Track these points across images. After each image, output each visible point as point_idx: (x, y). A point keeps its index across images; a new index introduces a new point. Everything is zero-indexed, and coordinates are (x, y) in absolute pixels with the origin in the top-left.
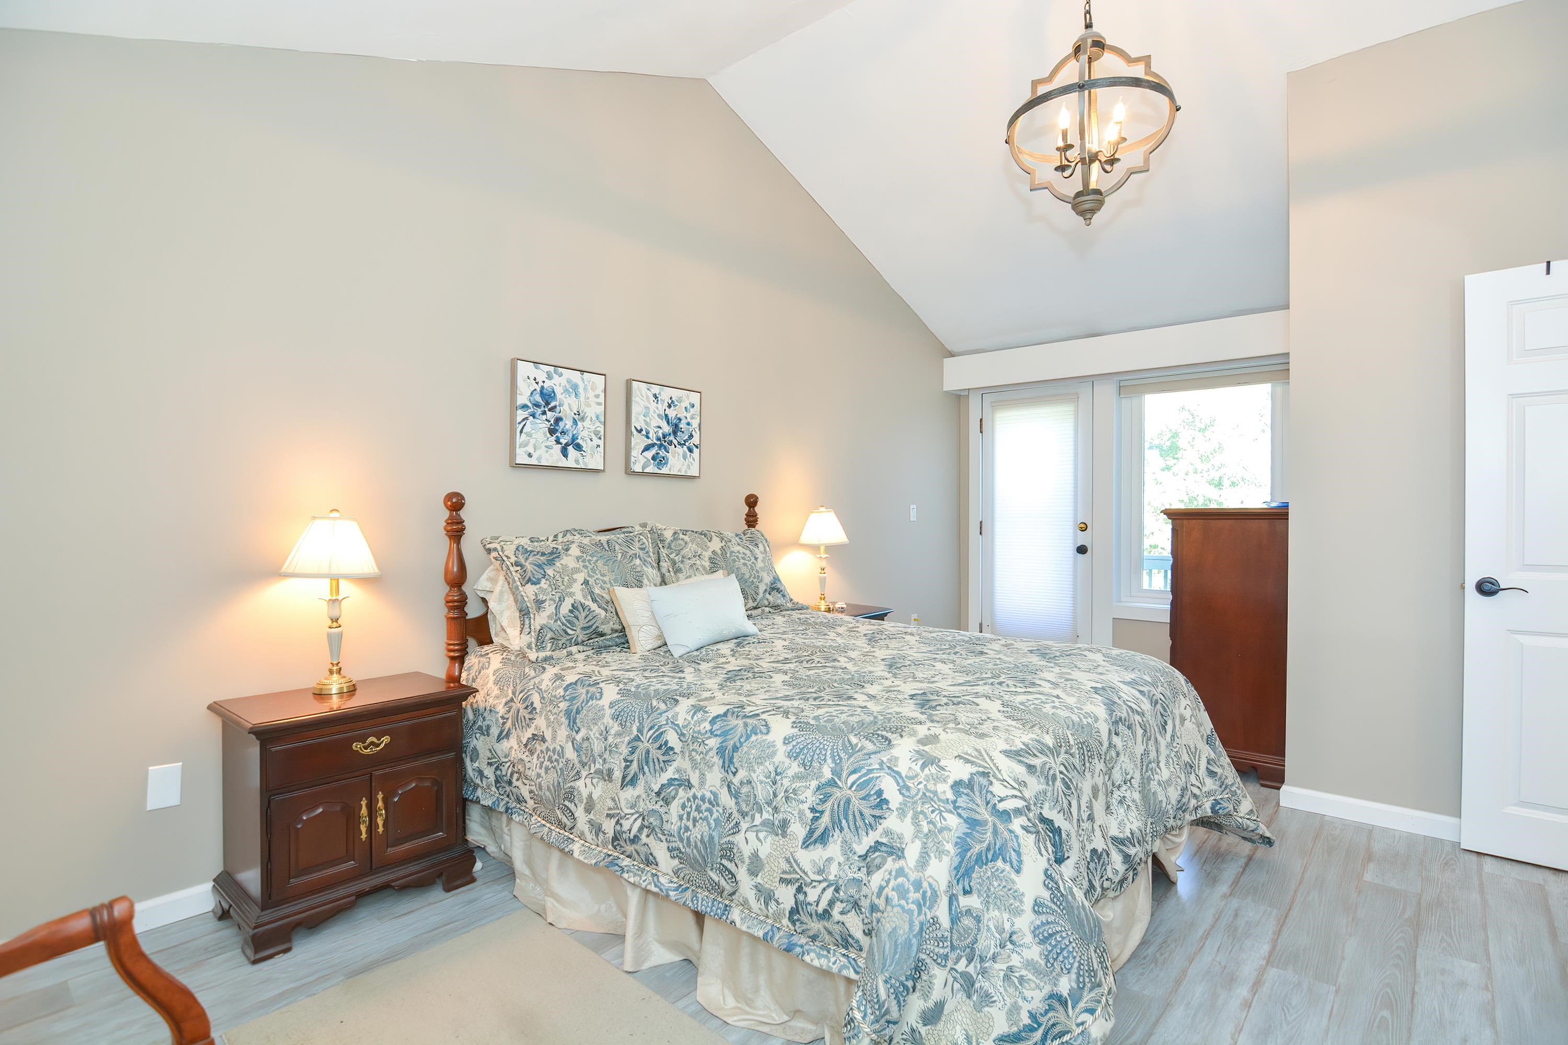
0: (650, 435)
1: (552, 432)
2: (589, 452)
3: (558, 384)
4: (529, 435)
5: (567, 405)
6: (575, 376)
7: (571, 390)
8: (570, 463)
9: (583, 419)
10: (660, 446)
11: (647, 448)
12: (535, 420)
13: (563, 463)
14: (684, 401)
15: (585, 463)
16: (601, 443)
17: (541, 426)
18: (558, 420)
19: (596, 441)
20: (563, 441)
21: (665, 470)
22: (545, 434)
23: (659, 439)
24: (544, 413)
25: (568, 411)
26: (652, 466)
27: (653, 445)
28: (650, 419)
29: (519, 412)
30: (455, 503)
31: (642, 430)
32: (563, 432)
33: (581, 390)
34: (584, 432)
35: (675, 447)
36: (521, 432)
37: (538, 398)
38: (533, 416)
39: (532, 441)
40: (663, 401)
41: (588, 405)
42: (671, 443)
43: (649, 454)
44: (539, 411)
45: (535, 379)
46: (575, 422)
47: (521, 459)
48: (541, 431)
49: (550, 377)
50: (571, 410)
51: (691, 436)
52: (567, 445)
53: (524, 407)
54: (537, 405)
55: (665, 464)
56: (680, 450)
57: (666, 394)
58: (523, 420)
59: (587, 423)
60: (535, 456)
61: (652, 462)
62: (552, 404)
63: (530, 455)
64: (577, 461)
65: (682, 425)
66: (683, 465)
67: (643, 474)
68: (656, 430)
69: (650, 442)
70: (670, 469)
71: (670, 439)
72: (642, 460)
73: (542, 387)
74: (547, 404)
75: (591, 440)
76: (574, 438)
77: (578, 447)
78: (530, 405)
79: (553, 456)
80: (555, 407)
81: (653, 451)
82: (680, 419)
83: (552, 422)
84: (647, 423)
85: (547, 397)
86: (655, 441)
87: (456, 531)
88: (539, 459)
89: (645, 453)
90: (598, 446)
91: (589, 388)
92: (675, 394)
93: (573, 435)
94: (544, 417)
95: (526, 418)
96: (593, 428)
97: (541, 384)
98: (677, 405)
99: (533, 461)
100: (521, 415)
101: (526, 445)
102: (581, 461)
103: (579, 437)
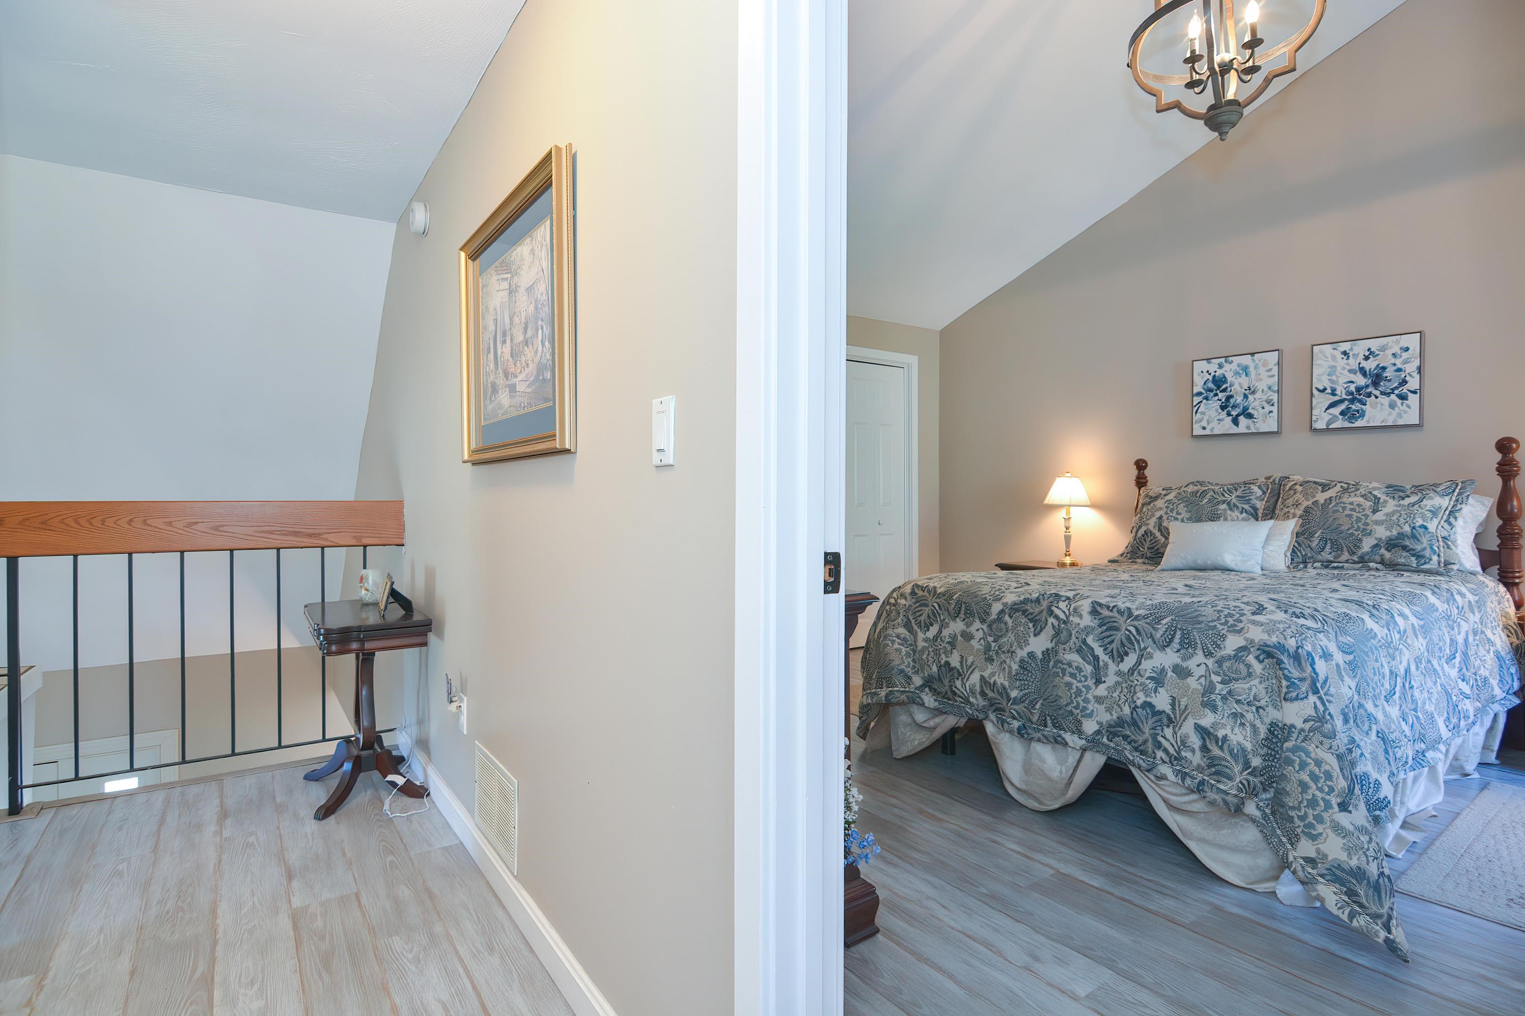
0: (1338, 392)
1: (1223, 408)
2: (1260, 418)
3: (1228, 371)
4: (1203, 413)
5: (1237, 385)
6: (1246, 360)
7: (1241, 372)
8: (1242, 429)
9: (1254, 392)
10: (1352, 401)
11: (1333, 405)
12: (1209, 402)
13: (1234, 430)
14: (1391, 348)
15: (1257, 428)
16: (1275, 409)
17: (1216, 404)
18: (1229, 398)
19: (1268, 408)
20: (1234, 413)
21: (1359, 423)
22: (1217, 410)
23: (1351, 393)
24: (1216, 395)
25: (1239, 389)
26: (1340, 421)
27: (1341, 401)
28: (1338, 377)
29: (1195, 398)
30: (1141, 465)
31: (1325, 389)
32: (1234, 407)
33: (1252, 369)
34: (1255, 403)
35: (1377, 397)
36: (1196, 412)
37: (1211, 385)
38: (1207, 398)
39: (1206, 418)
40: (1356, 356)
41: (1260, 380)
42: (1369, 395)
43: (1336, 411)
44: (1212, 394)
45: (1208, 372)
46: (1246, 396)
47: (1198, 431)
48: (1214, 409)
49: (1221, 366)
50: (1242, 388)
51: (1404, 382)
52: (1238, 415)
53: (1199, 394)
54: (1211, 390)
55: (1359, 417)
56: (1385, 400)
57: (1361, 348)
58: (1199, 403)
59: (1258, 395)
60: (1208, 428)
61: (1341, 417)
62: (1224, 387)
63: (1204, 428)
64: (1248, 427)
65: (1388, 374)
66: (1390, 414)
67: (1328, 430)
68: (1345, 386)
69: (1337, 398)
70: (1368, 422)
71: (1368, 390)
72: (1326, 417)
73: (1214, 376)
74: (1219, 387)
75: (1263, 408)
76: (1245, 409)
77: (1250, 416)
78: (1203, 391)
79: (1226, 426)
80: (1226, 388)
81: (1342, 407)
82: (1384, 368)
83: (1223, 400)
84: (1331, 381)
85: (1219, 382)
86: (1344, 396)
87: (1141, 482)
88: (1212, 430)
89: (1331, 411)
90: (1271, 412)
91: (1260, 365)
92: (1374, 344)
93: (1244, 407)
94: (1216, 398)
95: (1201, 402)
96: (1265, 398)
97: (1212, 375)
98: (1378, 355)
99: (1207, 432)
100: (1197, 400)
101: (1201, 421)
102: (1252, 427)
103: (1250, 408)
